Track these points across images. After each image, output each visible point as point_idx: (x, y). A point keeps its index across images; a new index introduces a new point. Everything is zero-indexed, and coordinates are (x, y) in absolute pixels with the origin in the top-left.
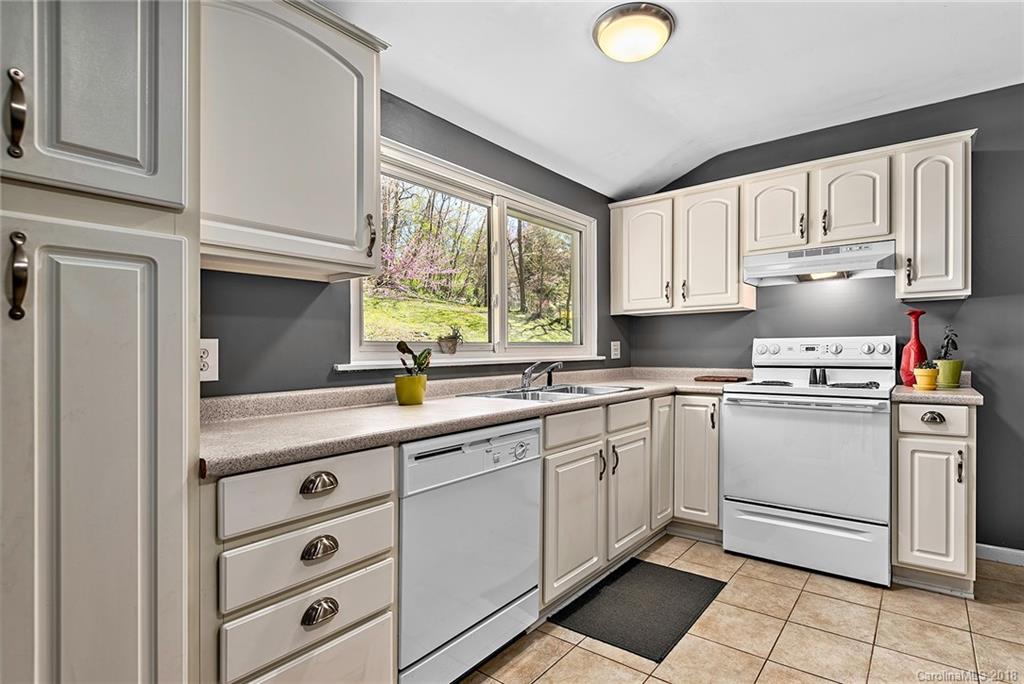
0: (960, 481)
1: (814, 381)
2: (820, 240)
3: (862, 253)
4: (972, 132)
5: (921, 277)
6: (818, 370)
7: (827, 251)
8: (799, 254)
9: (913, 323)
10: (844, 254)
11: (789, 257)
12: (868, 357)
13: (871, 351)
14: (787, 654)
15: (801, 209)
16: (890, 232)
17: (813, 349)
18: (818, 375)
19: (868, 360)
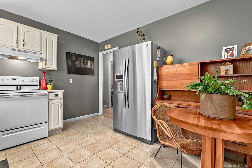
0: (61, 108)
1: (17, 89)
2: (22, 48)
3: (34, 55)
4: (57, 35)
5: (48, 64)
6: (18, 86)
7: (24, 52)
8: (15, 50)
9: (44, 75)
10: (29, 54)
11: (11, 50)
12: (32, 82)
13: (33, 81)
14: (45, 161)
15: (15, 36)
16: (41, 52)
17: (16, 80)
18: (18, 87)
19: (32, 84)
